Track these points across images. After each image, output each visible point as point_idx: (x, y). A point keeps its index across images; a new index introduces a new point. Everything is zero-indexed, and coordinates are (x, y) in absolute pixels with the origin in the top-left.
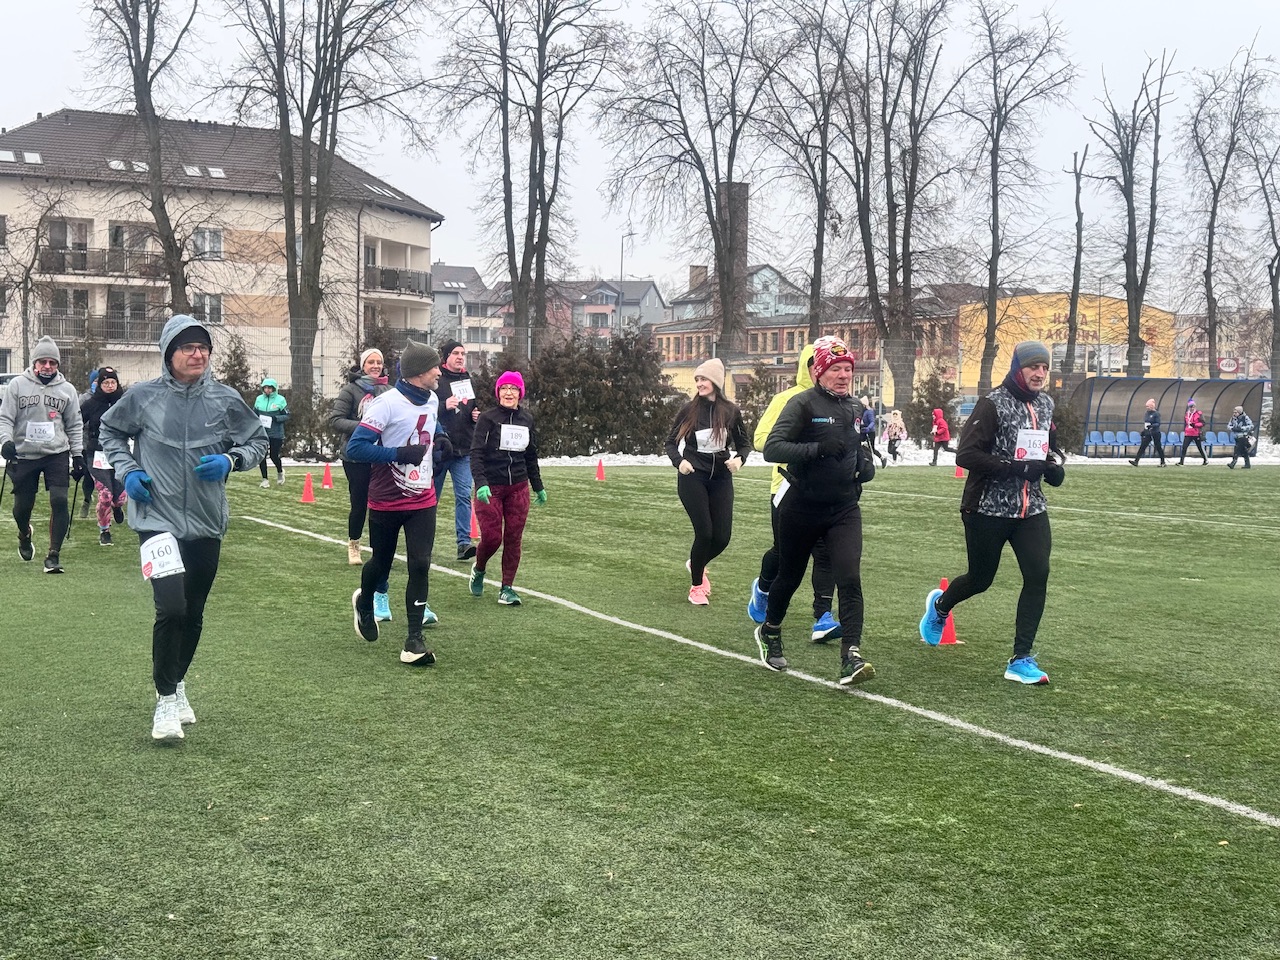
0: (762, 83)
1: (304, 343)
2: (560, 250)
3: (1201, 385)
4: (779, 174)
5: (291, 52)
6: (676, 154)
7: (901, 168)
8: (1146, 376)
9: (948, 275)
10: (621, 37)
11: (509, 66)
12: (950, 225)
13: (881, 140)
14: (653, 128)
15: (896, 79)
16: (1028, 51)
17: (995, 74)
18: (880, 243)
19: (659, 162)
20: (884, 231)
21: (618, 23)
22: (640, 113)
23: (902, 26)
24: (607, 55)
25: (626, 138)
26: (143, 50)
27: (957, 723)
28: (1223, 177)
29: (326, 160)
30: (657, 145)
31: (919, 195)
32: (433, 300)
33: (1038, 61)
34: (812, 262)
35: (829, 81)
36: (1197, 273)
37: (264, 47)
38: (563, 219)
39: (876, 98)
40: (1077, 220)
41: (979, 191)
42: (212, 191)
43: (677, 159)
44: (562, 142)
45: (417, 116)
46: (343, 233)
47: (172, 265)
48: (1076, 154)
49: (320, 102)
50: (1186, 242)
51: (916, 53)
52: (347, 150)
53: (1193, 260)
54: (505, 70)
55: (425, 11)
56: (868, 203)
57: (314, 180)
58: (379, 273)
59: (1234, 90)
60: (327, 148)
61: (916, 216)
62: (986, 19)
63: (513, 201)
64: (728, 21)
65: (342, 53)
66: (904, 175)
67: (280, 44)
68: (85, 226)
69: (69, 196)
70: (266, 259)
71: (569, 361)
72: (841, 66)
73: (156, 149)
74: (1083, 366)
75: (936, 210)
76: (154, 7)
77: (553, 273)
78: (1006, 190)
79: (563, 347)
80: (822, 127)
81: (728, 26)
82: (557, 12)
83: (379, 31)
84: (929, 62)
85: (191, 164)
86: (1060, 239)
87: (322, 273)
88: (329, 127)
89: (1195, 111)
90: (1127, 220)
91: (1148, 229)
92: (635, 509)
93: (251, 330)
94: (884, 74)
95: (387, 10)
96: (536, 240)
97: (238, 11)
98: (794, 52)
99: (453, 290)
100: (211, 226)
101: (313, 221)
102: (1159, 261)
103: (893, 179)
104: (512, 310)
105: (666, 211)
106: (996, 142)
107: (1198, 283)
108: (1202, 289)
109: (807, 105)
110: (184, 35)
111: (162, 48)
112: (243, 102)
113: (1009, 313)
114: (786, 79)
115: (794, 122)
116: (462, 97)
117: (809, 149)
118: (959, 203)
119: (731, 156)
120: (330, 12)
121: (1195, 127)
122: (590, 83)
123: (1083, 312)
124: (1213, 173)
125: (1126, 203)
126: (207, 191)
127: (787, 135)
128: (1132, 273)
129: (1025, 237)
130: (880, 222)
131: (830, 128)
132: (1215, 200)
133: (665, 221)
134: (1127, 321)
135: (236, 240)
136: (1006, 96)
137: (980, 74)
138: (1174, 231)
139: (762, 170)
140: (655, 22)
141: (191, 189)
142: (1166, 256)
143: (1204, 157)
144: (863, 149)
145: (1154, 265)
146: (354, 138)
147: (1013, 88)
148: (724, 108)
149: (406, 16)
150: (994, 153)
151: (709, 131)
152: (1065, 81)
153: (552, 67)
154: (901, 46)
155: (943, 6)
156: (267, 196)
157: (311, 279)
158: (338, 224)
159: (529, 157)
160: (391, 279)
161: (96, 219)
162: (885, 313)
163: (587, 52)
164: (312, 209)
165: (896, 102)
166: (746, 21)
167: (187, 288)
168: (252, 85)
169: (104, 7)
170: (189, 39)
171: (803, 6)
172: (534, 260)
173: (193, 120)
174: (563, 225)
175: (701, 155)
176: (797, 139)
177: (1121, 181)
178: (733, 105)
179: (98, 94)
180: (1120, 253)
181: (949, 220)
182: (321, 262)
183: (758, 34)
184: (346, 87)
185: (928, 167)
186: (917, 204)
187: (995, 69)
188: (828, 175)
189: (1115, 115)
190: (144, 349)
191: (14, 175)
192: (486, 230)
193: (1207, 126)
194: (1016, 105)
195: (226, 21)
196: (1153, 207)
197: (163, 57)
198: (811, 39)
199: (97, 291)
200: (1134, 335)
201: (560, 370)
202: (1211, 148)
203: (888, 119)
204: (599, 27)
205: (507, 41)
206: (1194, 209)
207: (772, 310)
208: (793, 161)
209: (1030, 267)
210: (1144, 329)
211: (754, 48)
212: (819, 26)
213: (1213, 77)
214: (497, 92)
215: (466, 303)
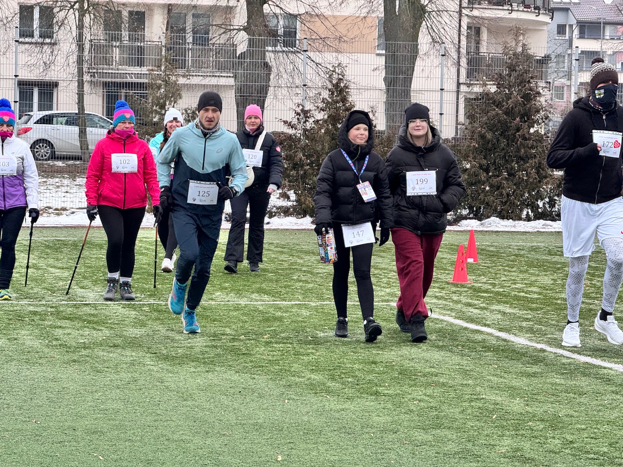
1: (402, 73)
99: (562, 6)
190: (214, 82)
215: (578, 22)
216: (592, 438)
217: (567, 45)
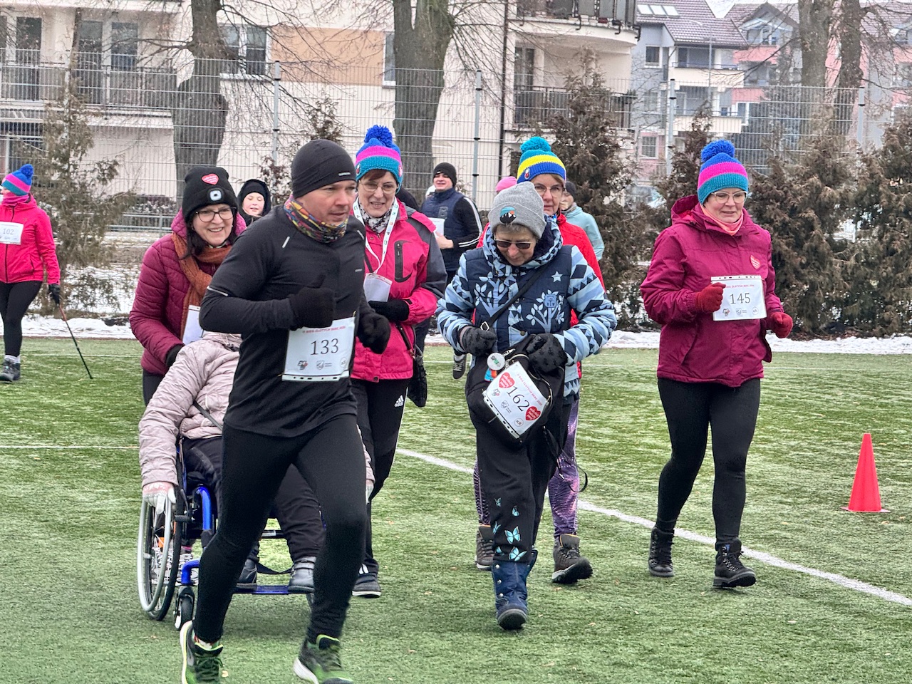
1: (420, 114)
32: (638, 38)
99: (653, 20)
190: (142, 123)
215: (677, 44)
216: (680, 645)
217: (660, 77)
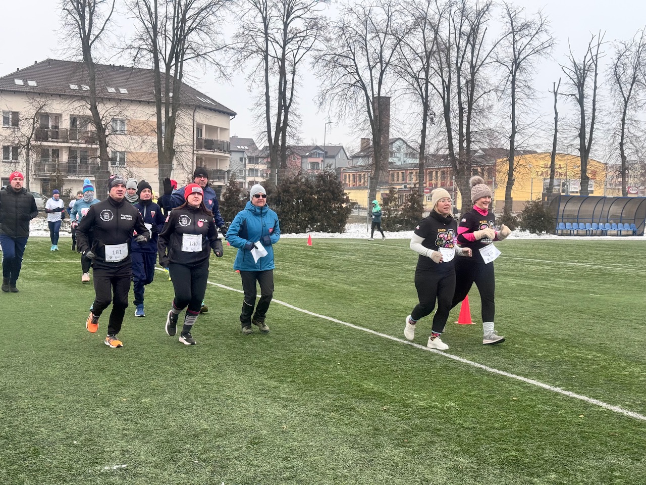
0: (396, 47)
2: (293, 130)
3: (616, 199)
4: (404, 93)
5: (160, 31)
6: (352, 82)
7: (466, 90)
8: (590, 195)
9: (489, 144)
10: (325, 23)
11: (269, 38)
12: (490, 118)
13: (456, 75)
14: (341, 69)
15: (464, 45)
16: (531, 31)
17: (514, 43)
18: (455, 127)
19: (344, 86)
20: (457, 121)
21: (324, 17)
22: (335, 62)
23: (467, 18)
24: (318, 32)
25: (327, 74)
26: (87, 30)
27: (465, 361)
28: (630, 95)
29: (177, 84)
30: (343, 78)
31: (475, 104)
32: (231, 155)
33: (536, 36)
34: (420, 136)
35: (429, 46)
36: (616, 144)
37: (147, 28)
38: (295, 115)
39: (453, 54)
40: (555, 116)
41: (505, 101)
42: (121, 100)
43: (352, 85)
44: (295, 76)
45: (223, 63)
46: (186, 121)
47: (100, 136)
48: (554, 83)
49: (174, 56)
50: (610, 127)
51: (474, 32)
52: (188, 80)
53: (614, 136)
54: (267, 40)
55: (227, 11)
56: (449, 107)
57: (171, 95)
58: (203, 142)
59: (635, 51)
60: (178, 78)
61: (473, 114)
62: (510, 15)
63: (270, 105)
64: (379, 16)
65: (186, 32)
66: (467, 93)
67: (155, 27)
68: (58, 117)
69: (50, 102)
70: (147, 134)
71: (296, 186)
72: (436, 38)
73: (93, 79)
74: (559, 190)
75: (483, 110)
76: (92, 9)
77: (290, 142)
78: (519, 101)
79: (293, 179)
80: (426, 69)
81: (379, 18)
82: (293, 11)
83: (204, 20)
84: (480, 36)
85: (110, 86)
86: (546, 126)
87: (175, 141)
88: (179, 68)
89: (616, 62)
90: (580, 116)
91: (591, 121)
92: (325, 259)
93: (138, 169)
94: (458, 42)
95: (208, 10)
96: (281, 125)
97: (134, 10)
98: (412, 31)
99: (241, 150)
100: (120, 117)
101: (170, 115)
102: (597, 137)
103: (462, 95)
104: (269, 160)
105: (347, 111)
106: (514, 76)
107: (617, 148)
108: (619, 151)
109: (418, 58)
110: (107, 22)
111: (96, 29)
112: (136, 55)
113: (520, 163)
114: (408, 44)
115: (412, 66)
116: (245, 54)
117: (420, 80)
118: (495, 108)
119: (380, 83)
120: (180, 11)
121: (616, 69)
122: (310, 46)
123: (559, 163)
124: (624, 92)
125: (580, 108)
126: (118, 100)
127: (409, 73)
128: (583, 143)
129: (529, 125)
130: (455, 117)
131: (430, 69)
132: (626, 106)
133: (347, 116)
134: (580, 168)
135: (132, 124)
136: (519, 54)
137: (506, 43)
138: (605, 122)
139: (396, 90)
140: (342, 17)
141: (110, 99)
142: (600, 134)
143: (620, 85)
144: (447, 80)
145: (594, 139)
146: (191, 74)
147: (523, 49)
148: (377, 59)
149: (218, 13)
150: (513, 82)
151: (369, 71)
152: (549, 46)
153: (290, 39)
154: (466, 28)
155: (488, 8)
156: (148, 103)
157: (169, 145)
158: (183, 117)
159: (278, 84)
160: (209, 145)
161: (63, 114)
162: (457, 163)
163: (308, 31)
164: (170, 109)
165: (463, 56)
166: (388, 16)
167: (108, 148)
168: (141, 47)
169: (68, 8)
170: (110, 24)
171: (417, 9)
172: (281, 135)
173: (112, 65)
174: (295, 117)
175: (365, 83)
176: (413, 75)
177: (578, 96)
178: (381, 58)
179: (65, 52)
180: (577, 134)
181: (490, 116)
182: (174, 136)
183: (394, 22)
184: (187, 48)
185: (480, 89)
186: (474, 107)
187: (514, 40)
188: (429, 93)
189: (575, 63)
191: (23, 92)
192: (257, 120)
193: (621, 69)
194: (524, 58)
195: (129, 15)
196: (594, 110)
197: (97, 33)
198: (421, 25)
199: (64, 149)
200: (584, 174)
201: (291, 190)
202: (624, 80)
203: (459, 65)
204: (315, 19)
205: (268, 25)
206: (615, 111)
207: (402, 160)
208: (411, 86)
209: (531, 139)
210: (589, 171)
211: (392, 29)
212: (425, 18)
213: (625, 44)
214: (262, 51)
215: (248, 157)
217: (244, 166)
